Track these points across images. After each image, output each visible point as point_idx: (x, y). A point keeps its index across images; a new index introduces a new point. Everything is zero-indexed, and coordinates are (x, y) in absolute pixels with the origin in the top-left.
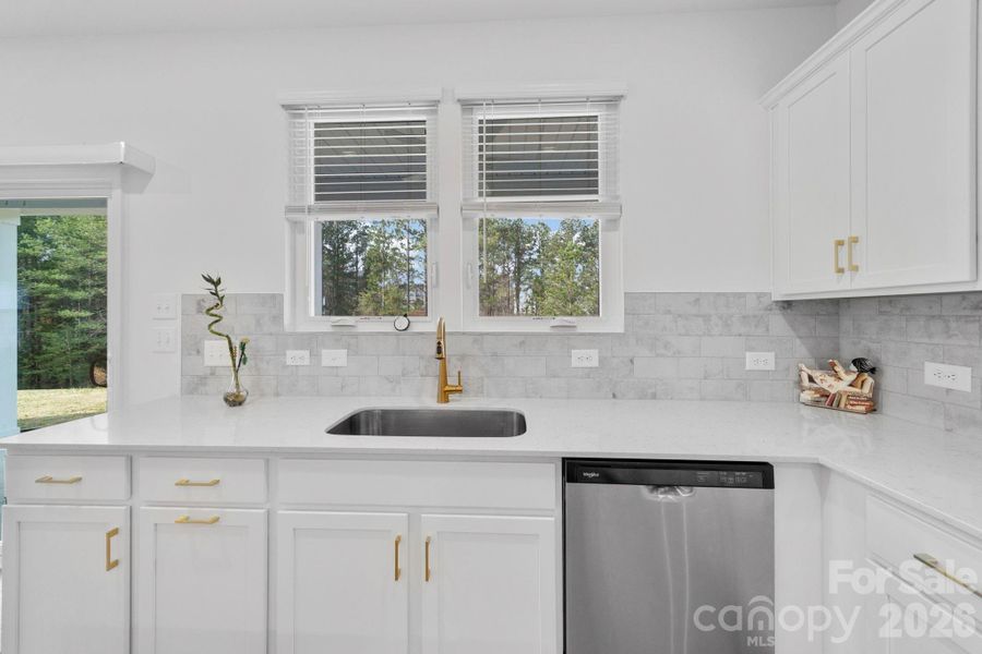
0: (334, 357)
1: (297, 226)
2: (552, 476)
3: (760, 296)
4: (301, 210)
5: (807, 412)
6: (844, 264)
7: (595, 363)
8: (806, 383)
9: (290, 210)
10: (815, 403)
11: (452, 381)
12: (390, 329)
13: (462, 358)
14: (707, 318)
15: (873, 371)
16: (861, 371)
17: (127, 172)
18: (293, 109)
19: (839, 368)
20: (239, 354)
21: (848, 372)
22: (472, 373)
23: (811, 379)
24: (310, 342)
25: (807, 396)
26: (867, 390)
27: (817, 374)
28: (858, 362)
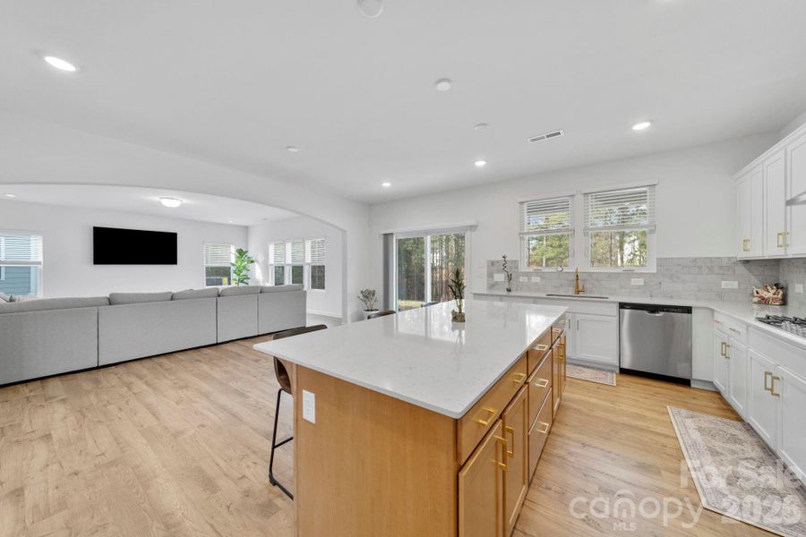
0: (536, 279)
1: (522, 239)
2: (616, 307)
3: (729, 258)
4: (524, 234)
5: (755, 306)
6: (781, 243)
7: (642, 284)
8: (755, 294)
9: (520, 234)
10: (759, 303)
11: (580, 288)
12: (554, 270)
13: (584, 281)
14: (700, 267)
15: (782, 288)
16: (778, 288)
17: (473, 228)
18: (522, 203)
19: (769, 288)
20: (510, 278)
21: (772, 289)
22: (588, 286)
23: (757, 293)
24: (527, 274)
25: (756, 300)
26: (780, 296)
27: (759, 290)
28: (777, 285)
